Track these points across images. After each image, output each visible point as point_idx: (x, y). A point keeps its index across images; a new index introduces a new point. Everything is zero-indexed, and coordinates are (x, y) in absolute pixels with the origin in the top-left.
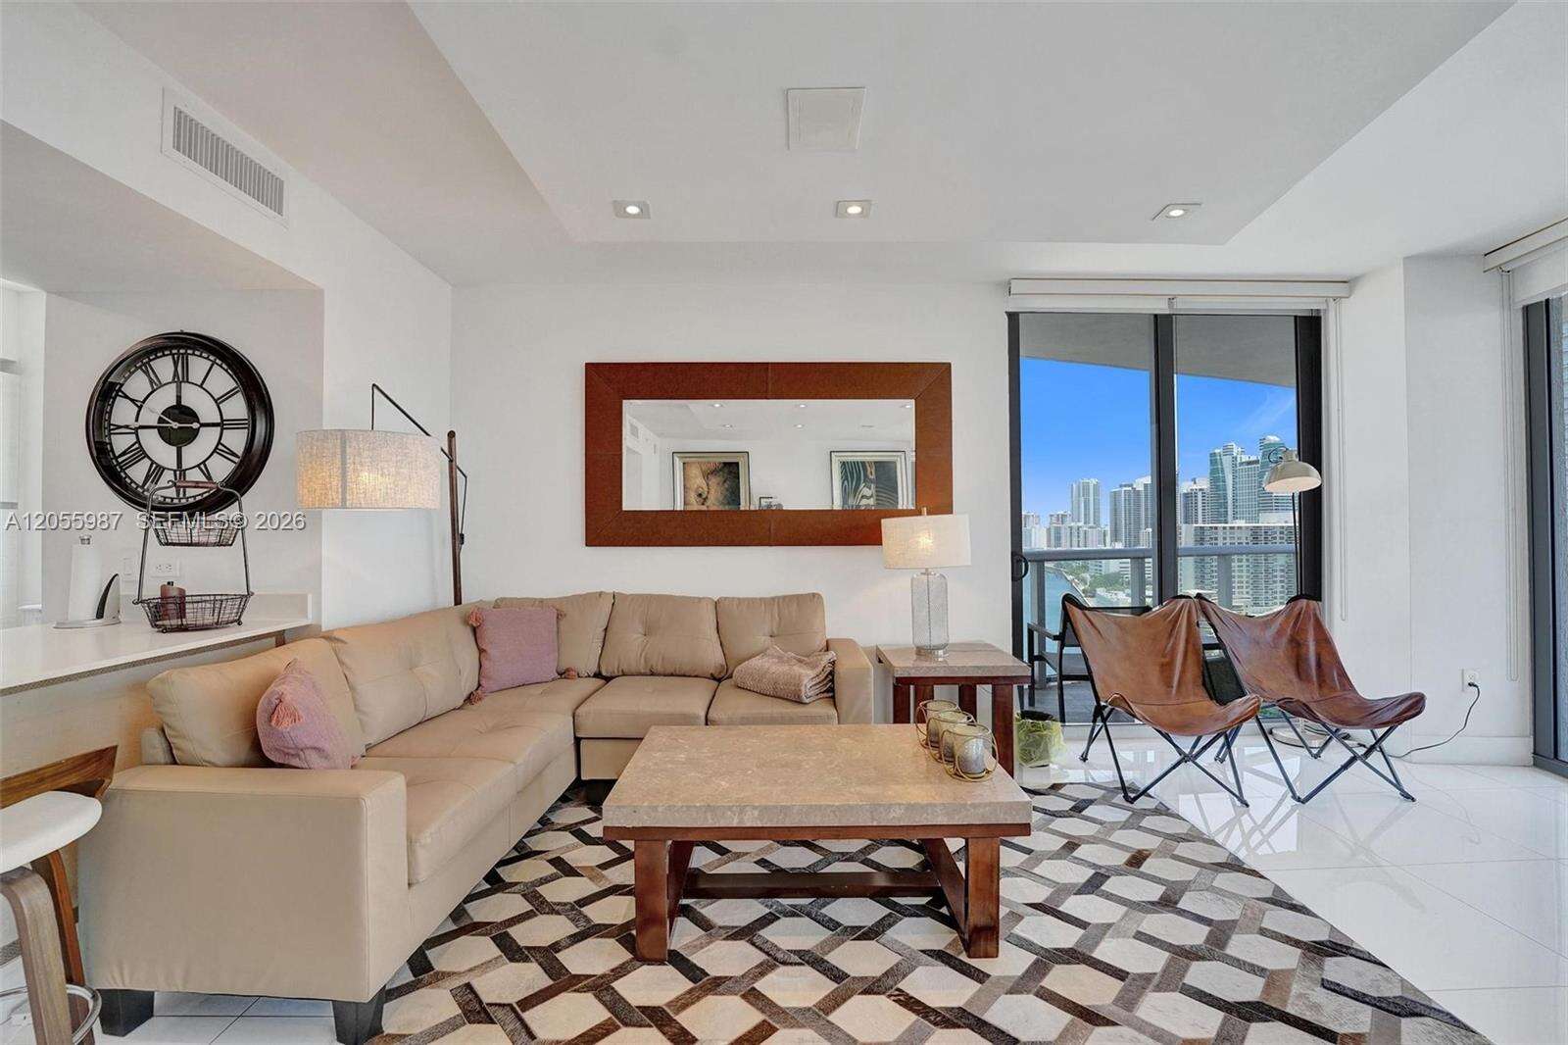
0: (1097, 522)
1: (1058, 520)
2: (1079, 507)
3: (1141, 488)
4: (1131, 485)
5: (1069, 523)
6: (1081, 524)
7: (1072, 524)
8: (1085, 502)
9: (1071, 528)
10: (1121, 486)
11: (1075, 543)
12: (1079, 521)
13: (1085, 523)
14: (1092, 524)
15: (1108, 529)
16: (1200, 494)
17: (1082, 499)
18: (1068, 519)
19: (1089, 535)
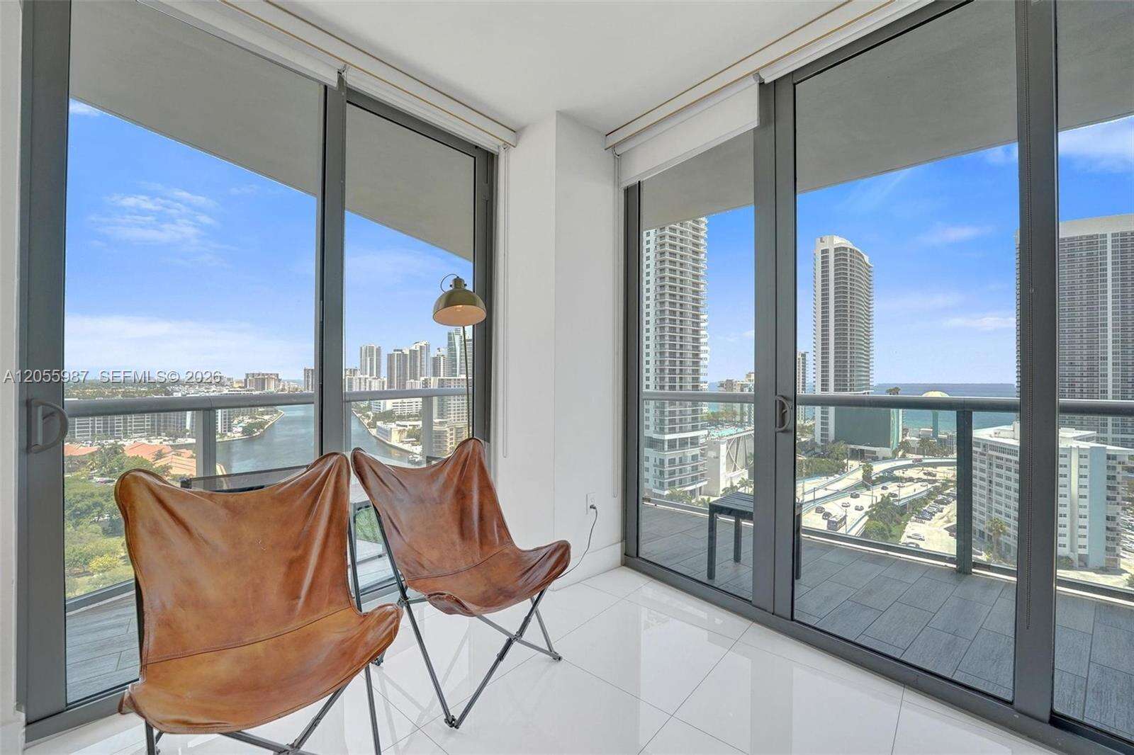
0: (378, 376)
1: (351, 373)
2: (366, 366)
3: (408, 353)
4: (401, 351)
5: (358, 375)
6: (367, 376)
7: (361, 376)
8: (370, 360)
9: (360, 379)
10: (395, 350)
11: (363, 387)
12: (366, 374)
13: (370, 376)
14: (374, 377)
15: (386, 379)
16: (442, 358)
17: (368, 359)
18: (359, 372)
19: (373, 384)
